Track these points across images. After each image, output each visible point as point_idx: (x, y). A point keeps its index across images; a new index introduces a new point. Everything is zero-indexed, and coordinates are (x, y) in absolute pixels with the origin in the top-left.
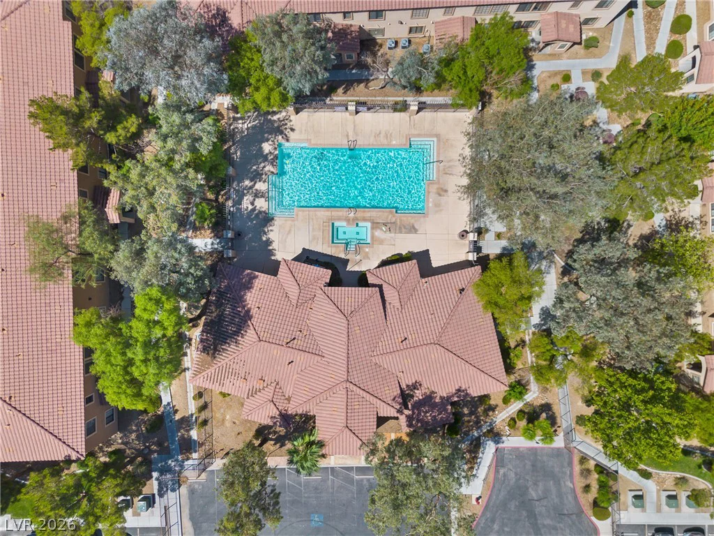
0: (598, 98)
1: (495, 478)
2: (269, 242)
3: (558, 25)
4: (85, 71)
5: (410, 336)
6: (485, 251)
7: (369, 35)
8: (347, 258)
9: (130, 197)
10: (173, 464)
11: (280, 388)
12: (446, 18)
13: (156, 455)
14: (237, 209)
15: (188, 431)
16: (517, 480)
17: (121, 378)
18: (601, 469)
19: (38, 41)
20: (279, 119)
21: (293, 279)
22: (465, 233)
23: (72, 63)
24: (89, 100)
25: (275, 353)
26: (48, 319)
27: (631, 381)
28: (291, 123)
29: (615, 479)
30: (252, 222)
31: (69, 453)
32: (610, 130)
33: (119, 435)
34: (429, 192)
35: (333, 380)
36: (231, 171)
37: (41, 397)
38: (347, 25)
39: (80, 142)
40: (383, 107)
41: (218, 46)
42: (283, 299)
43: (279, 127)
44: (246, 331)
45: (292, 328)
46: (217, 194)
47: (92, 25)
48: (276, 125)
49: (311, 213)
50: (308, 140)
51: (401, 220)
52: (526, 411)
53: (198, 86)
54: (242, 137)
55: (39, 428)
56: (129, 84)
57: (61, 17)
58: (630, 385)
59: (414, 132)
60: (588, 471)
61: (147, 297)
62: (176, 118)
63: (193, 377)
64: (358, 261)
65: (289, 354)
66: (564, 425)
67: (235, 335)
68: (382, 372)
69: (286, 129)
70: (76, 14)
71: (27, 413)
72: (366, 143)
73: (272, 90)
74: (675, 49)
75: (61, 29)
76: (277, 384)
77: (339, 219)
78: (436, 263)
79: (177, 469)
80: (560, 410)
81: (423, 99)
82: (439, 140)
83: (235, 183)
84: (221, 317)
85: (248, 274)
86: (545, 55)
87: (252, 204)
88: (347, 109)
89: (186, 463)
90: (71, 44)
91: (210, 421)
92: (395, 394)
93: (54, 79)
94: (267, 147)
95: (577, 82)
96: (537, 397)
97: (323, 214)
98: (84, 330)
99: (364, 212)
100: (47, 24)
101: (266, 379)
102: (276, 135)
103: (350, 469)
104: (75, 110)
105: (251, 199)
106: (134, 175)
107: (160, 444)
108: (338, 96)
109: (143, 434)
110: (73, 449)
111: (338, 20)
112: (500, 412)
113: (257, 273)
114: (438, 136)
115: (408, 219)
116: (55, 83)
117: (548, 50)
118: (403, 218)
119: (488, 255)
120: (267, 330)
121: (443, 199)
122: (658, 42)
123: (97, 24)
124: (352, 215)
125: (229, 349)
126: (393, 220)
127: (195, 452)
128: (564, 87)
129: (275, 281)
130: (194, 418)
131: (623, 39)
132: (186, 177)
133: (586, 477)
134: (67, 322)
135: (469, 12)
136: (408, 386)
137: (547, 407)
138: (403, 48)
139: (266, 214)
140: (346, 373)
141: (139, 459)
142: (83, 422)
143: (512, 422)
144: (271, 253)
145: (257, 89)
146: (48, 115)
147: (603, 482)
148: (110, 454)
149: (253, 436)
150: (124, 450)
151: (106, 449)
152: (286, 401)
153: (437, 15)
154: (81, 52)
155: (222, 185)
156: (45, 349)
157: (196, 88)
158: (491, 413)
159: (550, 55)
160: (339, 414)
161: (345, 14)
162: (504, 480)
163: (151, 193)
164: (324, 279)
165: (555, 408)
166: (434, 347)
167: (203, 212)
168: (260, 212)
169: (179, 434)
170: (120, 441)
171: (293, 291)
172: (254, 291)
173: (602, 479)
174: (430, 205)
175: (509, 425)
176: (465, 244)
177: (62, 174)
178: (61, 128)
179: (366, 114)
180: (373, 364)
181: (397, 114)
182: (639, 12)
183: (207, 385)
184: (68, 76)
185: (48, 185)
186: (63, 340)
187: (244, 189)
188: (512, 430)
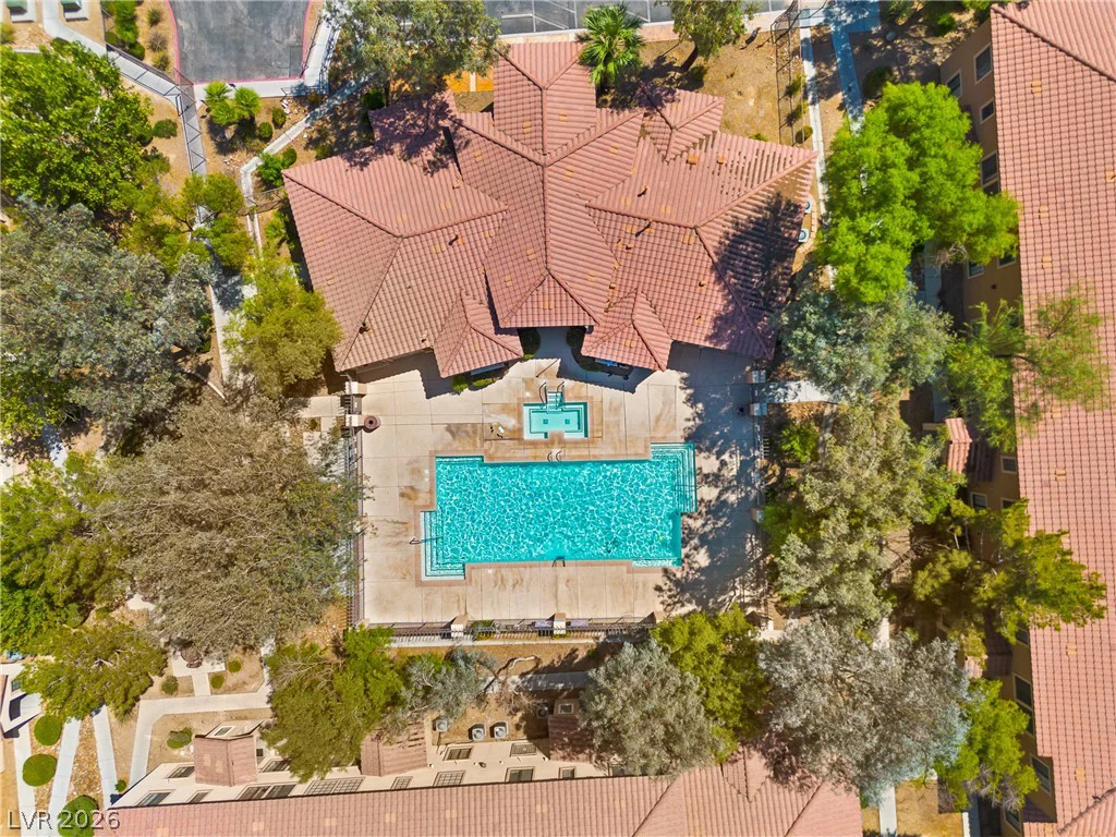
0: (165, 652)
1: (301, 25)
2: (692, 401)
3: (229, 764)
4: (1014, 675)
5: (444, 248)
6: (335, 399)
7: (537, 746)
8: (561, 380)
9: (922, 454)
10: (843, 17)
11: (659, 151)
12: (408, 774)
13: (874, 30)
14: (748, 454)
15: (820, 75)
16: (266, 26)
17: (927, 132)
18: (133, 51)
19: (1094, 722)
20: (683, 605)
21: (645, 336)
22: (368, 426)
23: (1035, 687)
24: (1001, 623)
25: (669, 208)
26: (1063, 244)
27: (79, 187)
28: (661, 599)
29: (108, 36)
30: (722, 432)
31: (1019, 13)
32: (145, 599)
33: (938, 60)
34: (431, 492)
35: (569, 167)
36: (758, 516)
37: (1072, 108)
38: (571, 759)
39: (1013, 549)
40: (510, 630)
41: (778, 717)
42: (660, 302)
43: (683, 592)
44: (720, 243)
45: (642, 253)
46: (781, 478)
47: (999, 751)
48: (688, 595)
49: (623, 452)
50: (631, 571)
51: (474, 445)
52: (258, 141)
53: (805, 646)
54: (743, 573)
55: (1076, 52)
56: (930, 651)
57: (1056, 762)
58: (81, 181)
59: (459, 590)
60: (154, 48)
61: (884, 283)
62: (847, 595)
63: (810, 162)
64: (543, 376)
65: (646, 206)
66: (195, 120)
67: (740, 237)
68: (487, 186)
69: (670, 590)
70: (1030, 770)
71: (1096, 77)
72: (535, 570)
73: (687, 648)
74: (48, 731)
75: (1055, 744)
76: (664, 158)
77: (576, 443)
78: (414, 376)
79: (837, 9)
80: (204, 145)
81: (447, 643)
82: (418, 576)
83: (752, 497)
84: (766, 266)
85: (720, 342)
86: (254, 719)
87: (723, 464)
88: (568, 624)
89: (821, 20)
90: (1037, 718)
91: (782, 94)
92: (464, 152)
93: (1065, 657)
94: (702, 559)
95: (201, 676)
96: (240, 164)
97: (603, 451)
98: (997, 220)
99: (535, 457)
100: (1079, 752)
101: (684, 164)
102: (686, 578)
103: (544, 28)
104: (1021, 601)
105: (725, 472)
106: (914, 495)
107: (868, 49)
108: (586, 646)
109: (898, 65)
110: (1012, 21)
111: (584, 767)
112: (301, 136)
113: (707, 344)
114: (419, 583)
115: (462, 447)
116: (1064, 652)
117: (248, 726)
118: (471, 448)
119: (330, 393)
120: (685, 247)
121: (406, 482)
122: (76, 742)
123: (992, 754)
124: (555, 451)
125: (750, 213)
126: (487, 444)
127: (806, 40)
128: (220, 668)
129: (676, 332)
130: (810, 97)
131: (132, 746)
132: (823, 495)
133: (157, 37)
134: (1030, 241)
135: (370, 782)
136: (446, 166)
137: (225, 148)
138: (482, 726)
139: (698, 448)
140: (547, 179)
141: (901, 22)
142: (996, 71)
143: (279, 121)
144: (687, 383)
145: (712, 649)
146: (1069, 588)
147: (128, 30)
148: (951, 26)
149: (705, 72)
150: (928, 34)
151: (961, 35)
152: (649, 129)
153: (422, 777)
154: (1021, 707)
155: (775, 494)
156: (1067, 192)
157: (810, 643)
158: (315, 135)
159: (246, 718)
160: (555, 111)
161: (571, 776)
162: (288, 24)
163: (886, 465)
164: (593, 339)
165: (211, 147)
166: (403, 232)
167: (803, 444)
168: (709, 450)
169: (834, 68)
170: (936, 50)
171: (644, 316)
172: (711, 313)
173: (130, 34)
174: (427, 472)
175: (284, 115)
176: (369, 409)
177: (1047, 497)
178: (1046, 569)
179: (537, 616)
180: (503, 198)
181: (487, 617)
182: (107, 788)
183: (786, 151)
184: (1042, 663)
185: (1070, 476)
186: (1036, 209)
187: (737, 487)
188: (279, 106)
